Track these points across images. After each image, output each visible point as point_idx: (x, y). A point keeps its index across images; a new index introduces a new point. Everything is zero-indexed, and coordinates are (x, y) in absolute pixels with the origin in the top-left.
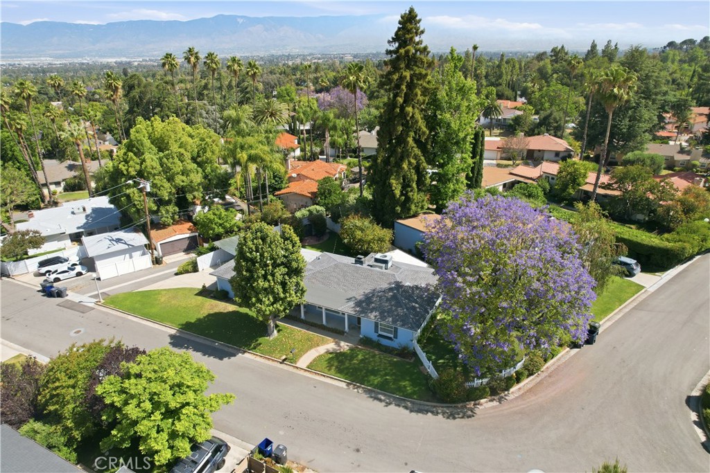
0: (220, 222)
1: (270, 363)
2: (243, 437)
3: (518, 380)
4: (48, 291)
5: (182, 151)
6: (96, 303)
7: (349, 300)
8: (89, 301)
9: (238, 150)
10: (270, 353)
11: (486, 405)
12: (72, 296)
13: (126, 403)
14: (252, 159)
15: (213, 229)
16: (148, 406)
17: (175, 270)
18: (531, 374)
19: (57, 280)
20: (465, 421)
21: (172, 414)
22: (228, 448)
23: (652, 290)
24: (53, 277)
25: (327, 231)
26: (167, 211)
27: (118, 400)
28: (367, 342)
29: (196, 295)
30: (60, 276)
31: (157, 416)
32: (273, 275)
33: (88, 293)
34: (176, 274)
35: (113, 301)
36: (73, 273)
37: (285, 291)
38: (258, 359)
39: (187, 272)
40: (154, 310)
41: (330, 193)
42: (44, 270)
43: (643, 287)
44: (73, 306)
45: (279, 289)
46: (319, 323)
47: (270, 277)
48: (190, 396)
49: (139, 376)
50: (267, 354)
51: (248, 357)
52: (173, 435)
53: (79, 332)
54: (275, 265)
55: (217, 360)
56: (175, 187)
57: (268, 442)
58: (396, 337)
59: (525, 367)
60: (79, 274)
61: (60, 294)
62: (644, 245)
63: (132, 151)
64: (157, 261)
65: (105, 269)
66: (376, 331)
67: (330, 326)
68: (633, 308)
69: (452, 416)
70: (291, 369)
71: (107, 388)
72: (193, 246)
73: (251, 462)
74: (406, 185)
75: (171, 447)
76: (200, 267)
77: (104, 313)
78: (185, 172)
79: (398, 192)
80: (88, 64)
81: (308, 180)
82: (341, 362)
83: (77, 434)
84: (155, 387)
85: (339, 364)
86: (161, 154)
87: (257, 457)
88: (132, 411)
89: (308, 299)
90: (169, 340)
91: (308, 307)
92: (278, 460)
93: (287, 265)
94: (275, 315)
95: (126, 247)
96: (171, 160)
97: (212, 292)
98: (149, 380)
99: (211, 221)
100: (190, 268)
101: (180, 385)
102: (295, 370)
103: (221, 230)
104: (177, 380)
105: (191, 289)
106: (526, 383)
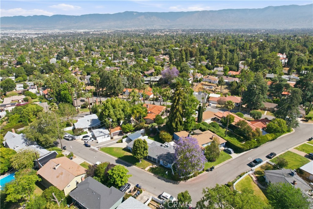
0: (128, 128)
1: (139, 169)
2: (133, 184)
3: (191, 178)
4: (86, 145)
5: (119, 108)
6: (98, 150)
7: (157, 156)
8: (97, 149)
9: (134, 110)
10: (140, 166)
11: (182, 182)
12: (92, 147)
13: (113, 175)
14: (138, 112)
15: (126, 130)
16: (117, 176)
17: (117, 141)
18: (195, 176)
19: (88, 142)
20: (177, 185)
21: (121, 177)
22: (130, 185)
23: (234, 158)
24: (87, 141)
25: (157, 132)
26: (115, 124)
27: (112, 174)
28: (161, 166)
29: (122, 150)
30: (88, 141)
31: (119, 177)
32: (141, 150)
33: (96, 146)
34: (117, 143)
35: (102, 149)
36: (91, 140)
37: (143, 153)
38: (137, 167)
39: (120, 142)
40: (113, 153)
41: (159, 120)
42: (84, 139)
43: (232, 157)
44: (93, 150)
45: (142, 153)
46: (151, 160)
47: (140, 151)
48: (125, 175)
49: (115, 170)
50: (139, 166)
51: (134, 166)
52: (122, 181)
53: (96, 157)
54: (141, 148)
55: (127, 167)
56: (117, 118)
57: (138, 185)
58: (167, 165)
59: (194, 175)
60: (93, 141)
61: (89, 146)
62: (236, 146)
63: (107, 109)
64: (112, 138)
65: (99, 140)
66: (163, 163)
67: (153, 161)
68: (227, 163)
69: (174, 183)
70: (144, 170)
71: (109, 172)
72: (120, 134)
73: (135, 188)
74: (177, 124)
75: (121, 183)
76: (123, 142)
77: (101, 153)
78: (120, 114)
79: (174, 126)
80: (73, 33)
81: (153, 114)
82: (153, 170)
83: (103, 180)
84: (118, 172)
85: (152, 170)
86: (114, 110)
87: (136, 187)
88: (114, 176)
89: (148, 155)
90: (115, 161)
91: (149, 156)
92: (140, 188)
93: (144, 148)
94: (141, 158)
95: (104, 134)
96: (117, 112)
97: (126, 149)
98: (117, 171)
99: (126, 128)
100: (121, 141)
101: (123, 172)
102: (145, 171)
103: (129, 131)
104: (122, 172)
105: (121, 148)
106: (193, 178)
